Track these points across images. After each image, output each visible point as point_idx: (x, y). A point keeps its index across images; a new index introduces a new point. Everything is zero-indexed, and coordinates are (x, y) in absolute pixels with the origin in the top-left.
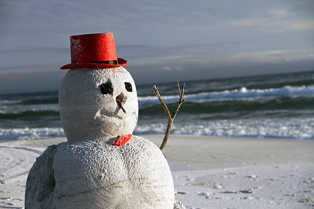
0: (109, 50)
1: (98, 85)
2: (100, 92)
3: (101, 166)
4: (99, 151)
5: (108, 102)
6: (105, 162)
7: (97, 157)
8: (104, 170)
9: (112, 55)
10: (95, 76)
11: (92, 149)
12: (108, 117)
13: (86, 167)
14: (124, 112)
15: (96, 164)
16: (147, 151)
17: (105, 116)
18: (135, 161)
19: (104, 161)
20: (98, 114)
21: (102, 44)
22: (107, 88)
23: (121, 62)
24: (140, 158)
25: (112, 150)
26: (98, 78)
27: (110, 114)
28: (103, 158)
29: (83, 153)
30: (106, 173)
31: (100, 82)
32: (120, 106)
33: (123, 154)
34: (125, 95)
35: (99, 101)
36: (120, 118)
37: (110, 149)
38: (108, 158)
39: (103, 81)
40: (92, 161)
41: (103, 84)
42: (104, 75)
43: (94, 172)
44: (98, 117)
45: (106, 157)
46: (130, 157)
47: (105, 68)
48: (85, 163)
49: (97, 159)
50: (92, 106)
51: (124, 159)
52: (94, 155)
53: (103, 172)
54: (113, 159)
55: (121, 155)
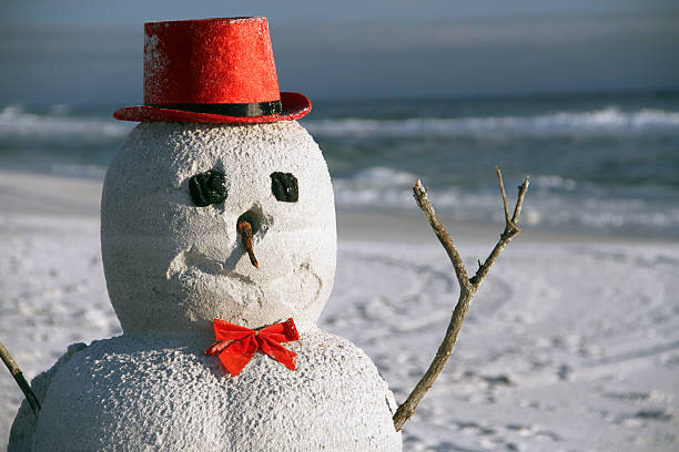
0: (238, 73)
1: (183, 176)
2: (186, 197)
3: (151, 423)
4: (160, 377)
5: (208, 231)
6: (163, 413)
7: (147, 396)
8: (154, 438)
10: (182, 148)
11: (146, 367)
12: (205, 276)
13: (108, 423)
14: (254, 262)
15: (137, 418)
16: (316, 386)
17: (199, 273)
18: (260, 416)
19: (163, 407)
20: (178, 264)
21: (217, 54)
22: (209, 189)
23: (290, 104)
24: (279, 407)
25: (198, 377)
26: (187, 157)
27: (211, 267)
28: (162, 399)
29: (117, 378)
31: (190, 169)
32: (245, 245)
33: (230, 392)
34: (266, 210)
35: (180, 224)
36: (246, 280)
37: (196, 373)
38: (178, 401)
39: (200, 165)
40: (129, 405)
41: (199, 177)
42: (208, 149)
43: (127, 440)
44: (177, 274)
45: (171, 396)
46: (247, 403)
47: (219, 126)
48: (108, 409)
49: (144, 402)
50: (160, 239)
51: (228, 407)
52: (139, 388)
53: (149, 443)
54: (193, 404)
55: (224, 394)
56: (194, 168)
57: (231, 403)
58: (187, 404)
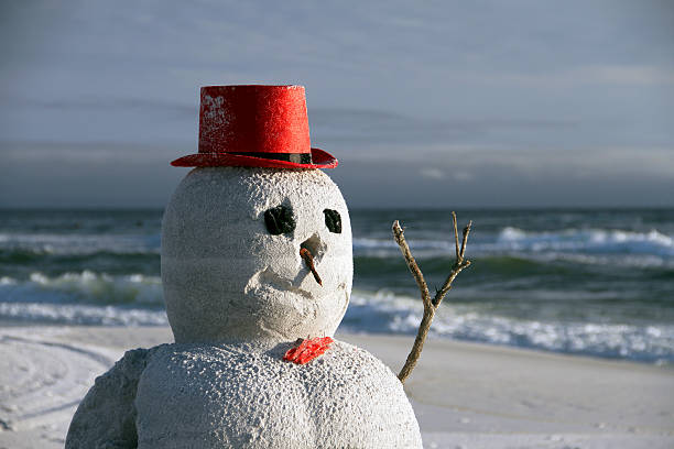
0: (292, 129)
1: (259, 210)
2: (262, 227)
3: (253, 410)
4: (250, 373)
5: (281, 255)
6: (261, 401)
7: (244, 388)
8: (257, 422)
9: (299, 140)
10: (254, 188)
11: (233, 365)
12: (277, 291)
13: (215, 411)
14: (319, 281)
15: (241, 406)
16: (367, 381)
17: (272, 289)
18: (335, 404)
19: (260, 397)
20: (254, 282)
21: (277, 112)
22: (280, 221)
23: (319, 158)
24: (348, 397)
25: (280, 372)
26: (261, 195)
27: (282, 284)
28: (258, 390)
29: (212, 374)
30: (261, 430)
31: (264, 204)
32: (309, 266)
33: (307, 385)
34: (323, 239)
35: (258, 249)
36: (307, 295)
37: (277, 370)
38: (271, 392)
39: (273, 201)
40: (231, 395)
41: (273, 210)
42: (276, 188)
43: (234, 424)
44: (254, 289)
45: (265, 388)
46: (323, 394)
47: (280, 171)
48: (214, 399)
49: (244, 393)
50: (241, 261)
51: (309, 397)
52: (236, 381)
53: (254, 426)
54: (283, 394)
55: (302, 386)
56: (267, 204)
57: (310, 394)
58: (279, 394)
